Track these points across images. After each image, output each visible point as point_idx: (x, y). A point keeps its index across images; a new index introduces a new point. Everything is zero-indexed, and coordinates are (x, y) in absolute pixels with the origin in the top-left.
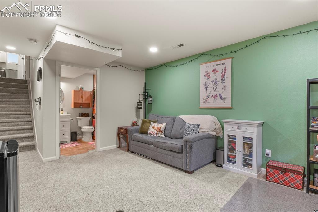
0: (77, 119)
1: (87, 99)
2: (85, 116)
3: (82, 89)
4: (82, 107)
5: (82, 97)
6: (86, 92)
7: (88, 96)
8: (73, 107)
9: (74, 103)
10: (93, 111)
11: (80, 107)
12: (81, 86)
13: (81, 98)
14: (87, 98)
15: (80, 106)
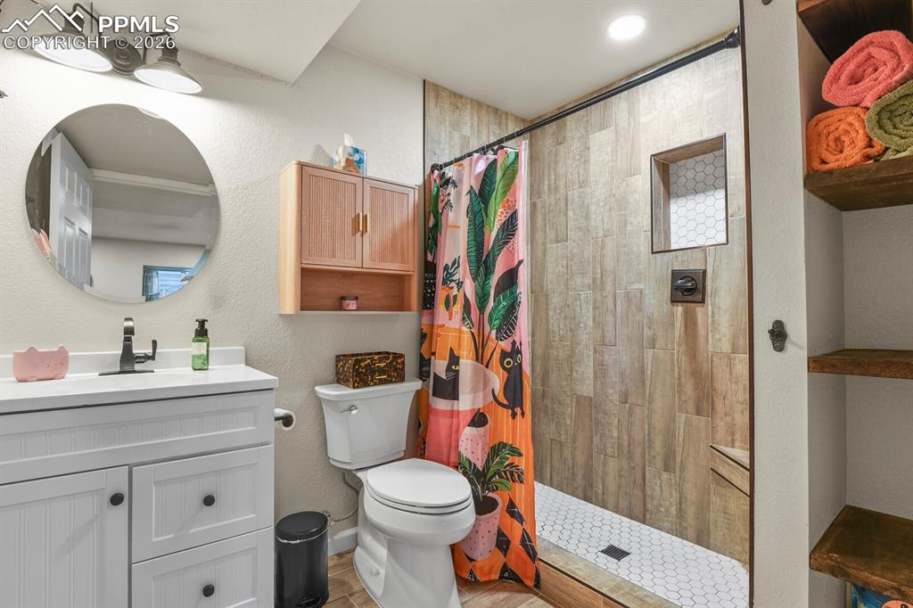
0: (319, 402)
1: (392, 247)
2: (382, 382)
3: (355, 163)
4: (352, 305)
5: (359, 226)
6: (383, 190)
7: (397, 221)
8: (289, 304)
9: (303, 270)
10: (423, 337)
11: (341, 308)
12: (349, 141)
13: (355, 230)
14: (394, 238)
15: (343, 298)
